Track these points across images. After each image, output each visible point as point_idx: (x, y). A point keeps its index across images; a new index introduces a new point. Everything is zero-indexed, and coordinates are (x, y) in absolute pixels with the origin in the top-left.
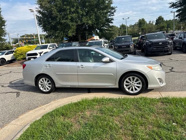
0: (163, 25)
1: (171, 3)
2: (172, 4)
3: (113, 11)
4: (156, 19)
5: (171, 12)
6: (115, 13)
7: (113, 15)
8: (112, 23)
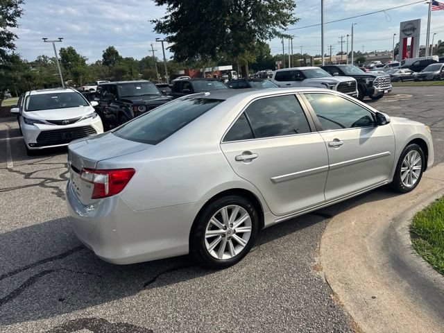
0: (121, 67)
1: (155, 22)
2: (157, 23)
3: (11, 12)
4: (103, 53)
5: (157, 40)
6: (17, 19)
7: (12, 22)
8: (11, 46)
